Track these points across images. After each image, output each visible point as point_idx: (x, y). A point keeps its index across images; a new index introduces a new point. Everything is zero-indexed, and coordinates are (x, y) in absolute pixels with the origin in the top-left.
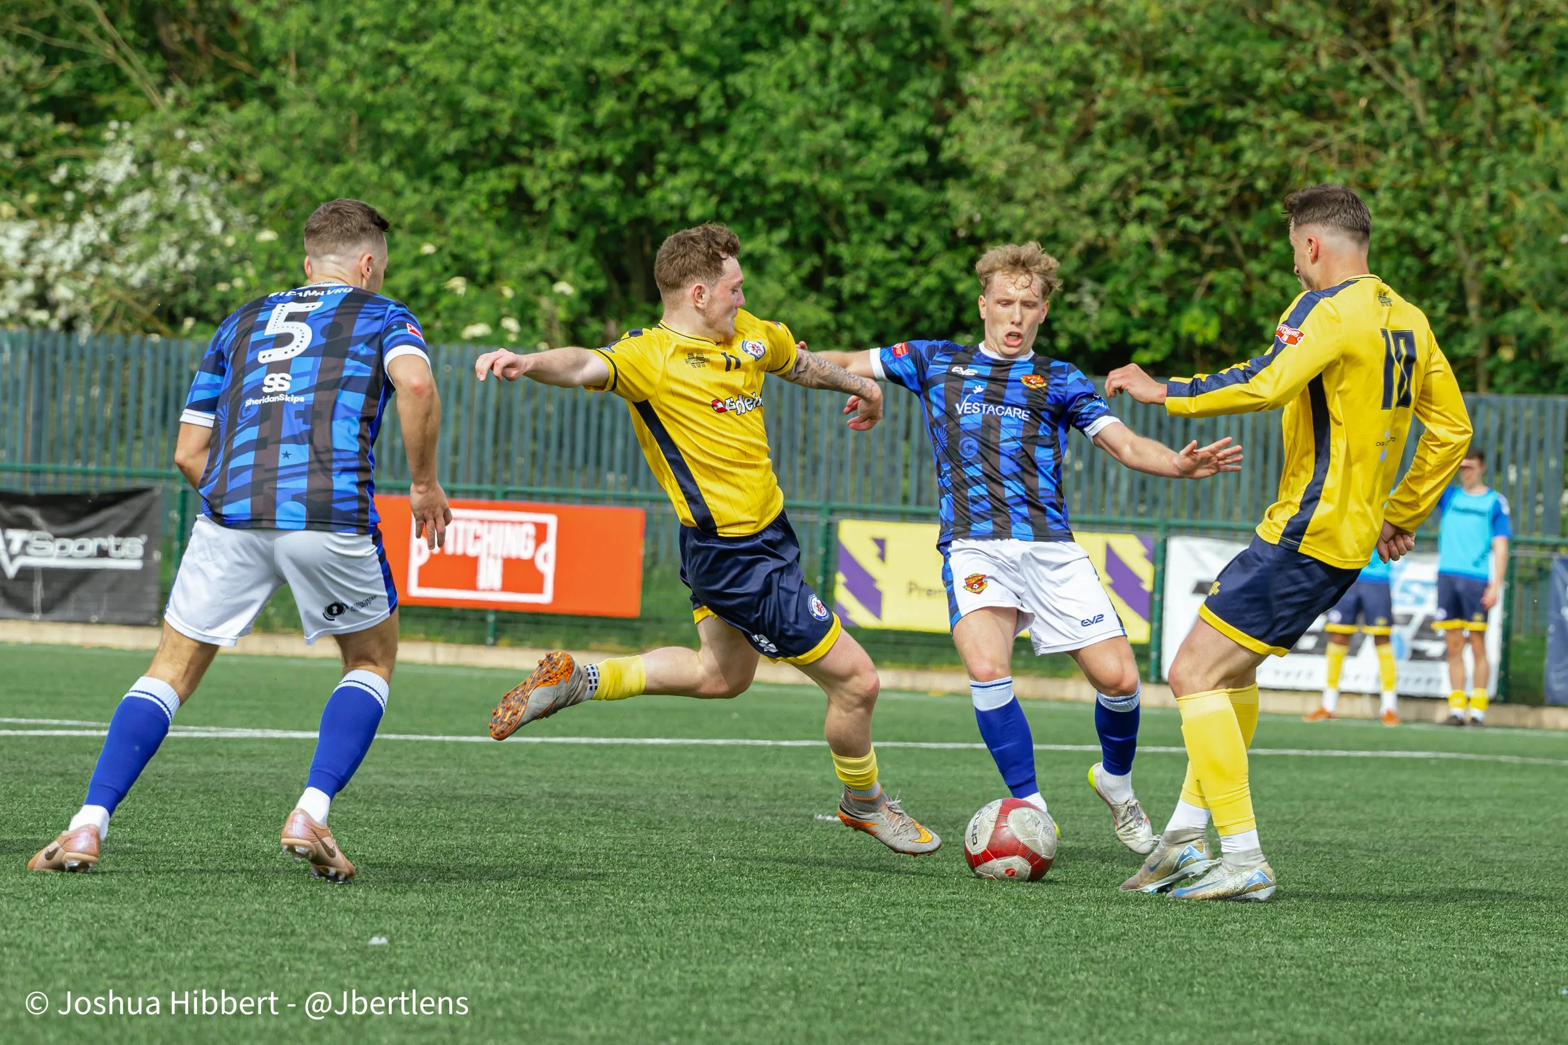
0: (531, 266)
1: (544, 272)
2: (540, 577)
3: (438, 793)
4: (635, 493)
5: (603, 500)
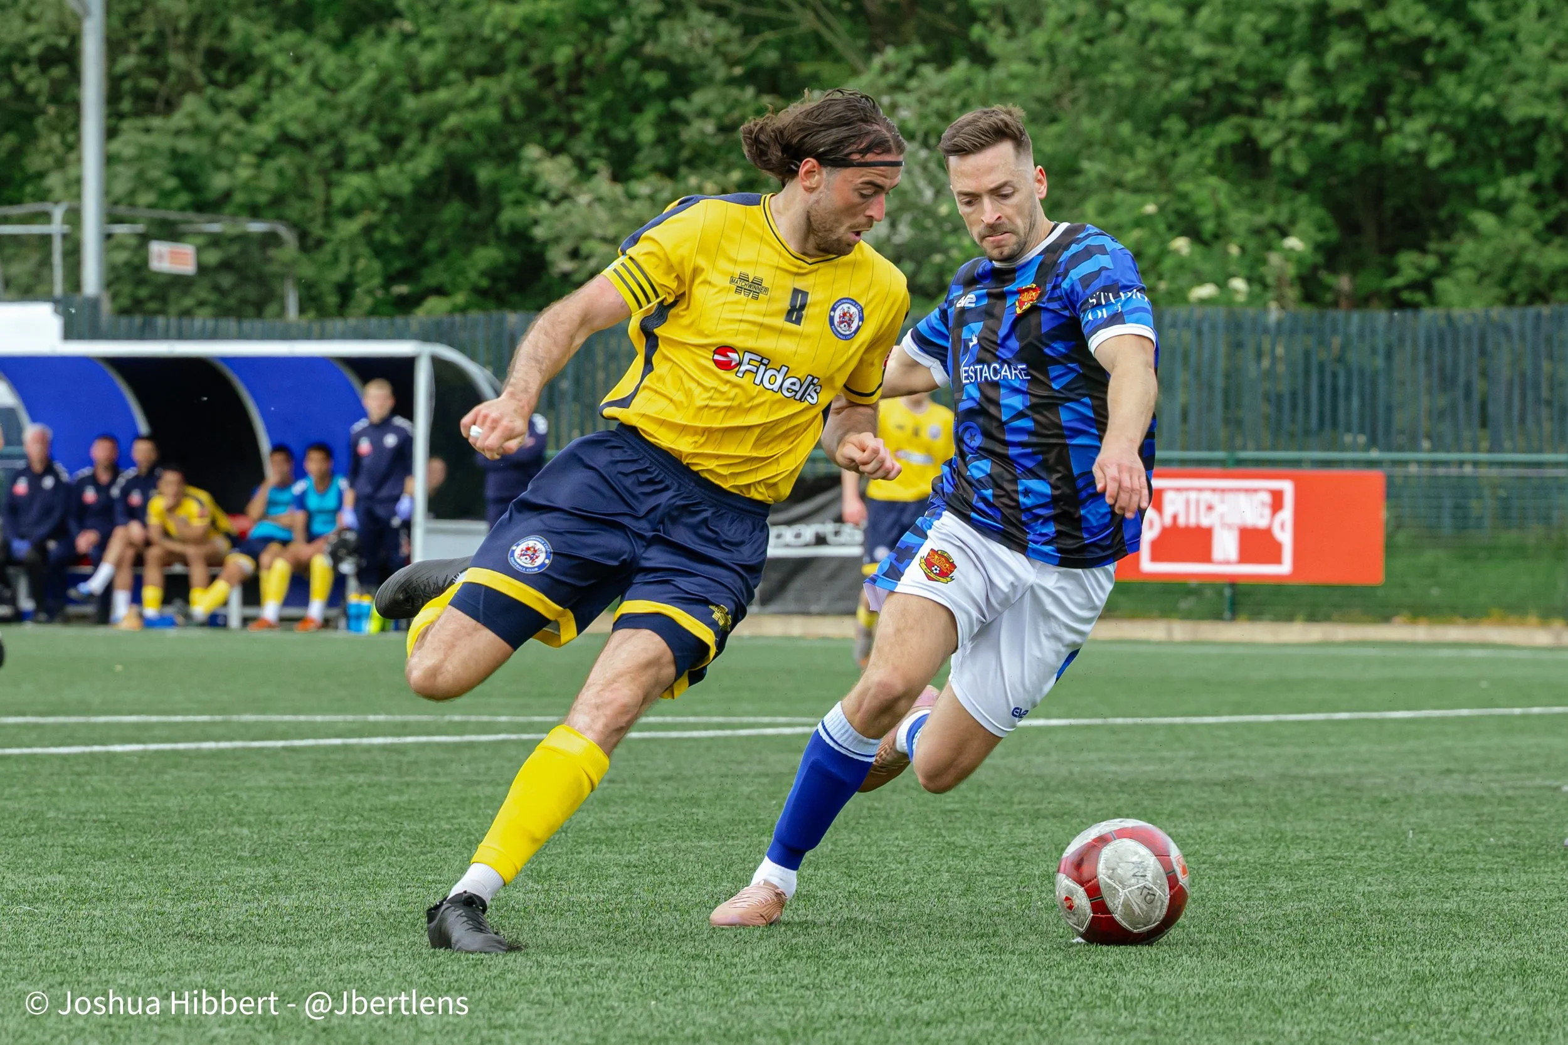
0: (1261, 220)
1: (1274, 226)
2: (1278, 546)
3: (1162, 779)
4: (1374, 454)
5: (1341, 463)
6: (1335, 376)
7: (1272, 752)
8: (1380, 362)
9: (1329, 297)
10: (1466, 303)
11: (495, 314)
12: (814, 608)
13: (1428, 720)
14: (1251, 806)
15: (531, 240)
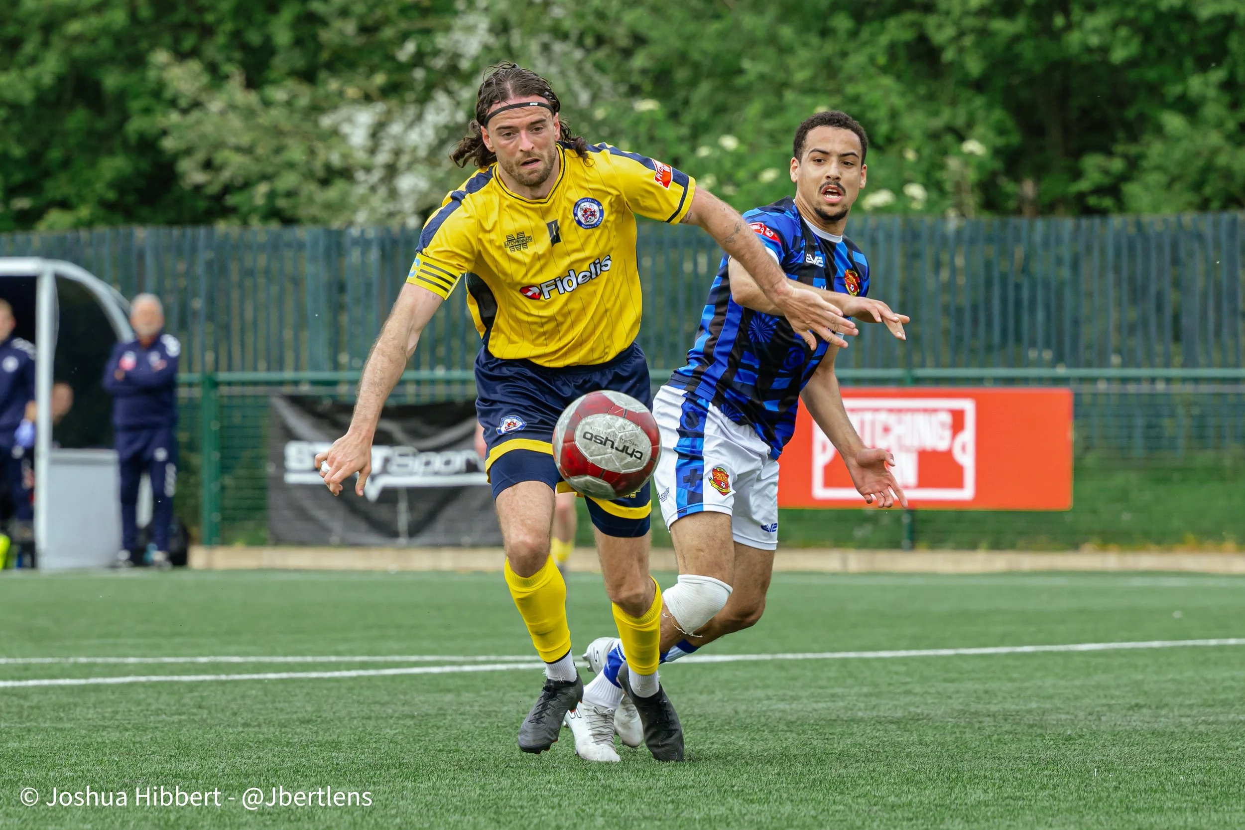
0: (937, 123)
1: (951, 129)
2: (959, 470)
3: (834, 717)
4: (1061, 371)
5: (1026, 380)
6: (1018, 287)
7: (951, 687)
8: (1065, 273)
9: (1012, 204)
10: (1156, 209)
11: (122, 229)
12: (466, 539)
13: (1117, 652)
14: (927, 745)
15: (159, 152)
